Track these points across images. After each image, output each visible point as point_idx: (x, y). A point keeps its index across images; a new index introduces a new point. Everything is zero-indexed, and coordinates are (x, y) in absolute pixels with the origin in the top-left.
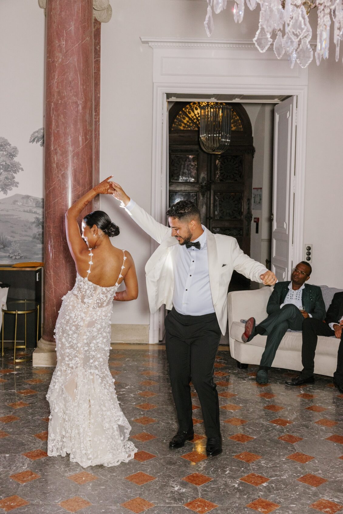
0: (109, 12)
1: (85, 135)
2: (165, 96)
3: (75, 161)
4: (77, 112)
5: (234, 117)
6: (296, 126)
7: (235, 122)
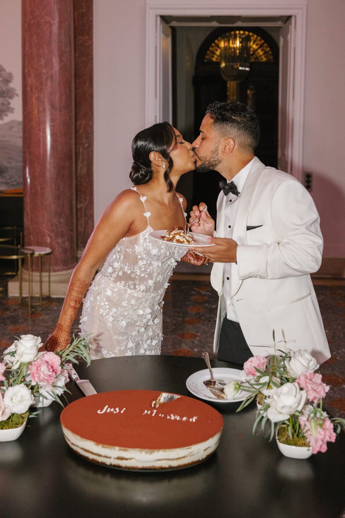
1: (61, 56)
2: (159, 18)
3: (49, 83)
4: (51, 32)
5: (265, 48)
6: (295, 48)
7: (265, 53)
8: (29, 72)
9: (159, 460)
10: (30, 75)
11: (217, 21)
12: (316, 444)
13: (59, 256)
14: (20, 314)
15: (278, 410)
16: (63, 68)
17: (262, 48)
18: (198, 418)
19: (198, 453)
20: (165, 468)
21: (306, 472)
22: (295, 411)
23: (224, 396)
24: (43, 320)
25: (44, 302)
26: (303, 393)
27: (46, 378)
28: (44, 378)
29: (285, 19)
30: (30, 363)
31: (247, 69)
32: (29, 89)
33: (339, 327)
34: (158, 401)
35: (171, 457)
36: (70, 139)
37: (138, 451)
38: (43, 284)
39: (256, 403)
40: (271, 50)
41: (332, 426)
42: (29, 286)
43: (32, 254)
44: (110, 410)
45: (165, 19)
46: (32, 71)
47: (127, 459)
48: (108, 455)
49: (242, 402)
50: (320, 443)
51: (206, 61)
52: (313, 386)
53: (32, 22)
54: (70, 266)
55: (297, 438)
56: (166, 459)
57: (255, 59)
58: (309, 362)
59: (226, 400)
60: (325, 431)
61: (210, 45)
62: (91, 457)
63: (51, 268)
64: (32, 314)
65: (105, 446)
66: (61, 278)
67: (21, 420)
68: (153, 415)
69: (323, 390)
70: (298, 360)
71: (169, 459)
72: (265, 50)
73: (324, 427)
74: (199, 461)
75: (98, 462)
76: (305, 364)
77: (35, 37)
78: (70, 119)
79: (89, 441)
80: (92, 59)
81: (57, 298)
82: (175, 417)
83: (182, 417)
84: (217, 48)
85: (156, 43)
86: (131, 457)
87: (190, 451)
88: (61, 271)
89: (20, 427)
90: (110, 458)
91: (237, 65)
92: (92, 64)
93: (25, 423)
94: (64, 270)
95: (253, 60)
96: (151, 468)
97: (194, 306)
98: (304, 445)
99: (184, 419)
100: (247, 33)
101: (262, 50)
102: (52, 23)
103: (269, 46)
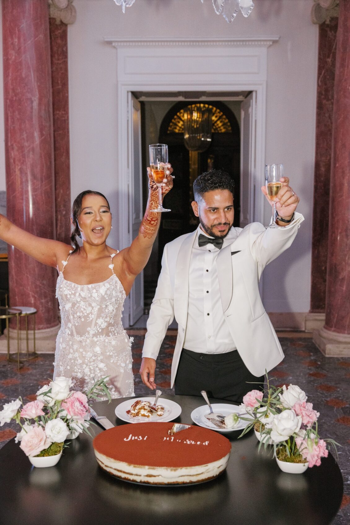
0: (73, 14)
1: (41, 130)
2: (130, 94)
3: (31, 156)
4: (32, 108)
5: (223, 120)
6: (256, 121)
7: (224, 124)
8: (12, 145)
9: (182, 476)
10: (13, 149)
11: (183, 96)
12: (312, 459)
13: (42, 315)
14: (9, 369)
15: (279, 432)
16: (44, 142)
17: (221, 120)
18: (209, 442)
19: (213, 470)
20: (186, 483)
21: (301, 485)
22: (293, 433)
23: (225, 426)
24: (31, 374)
25: (31, 358)
26: (299, 417)
27: (80, 412)
28: (78, 412)
29: (246, 94)
30: (63, 401)
31: (209, 140)
32: (12, 161)
33: (302, 374)
34: (172, 430)
35: (191, 474)
36: (52, 208)
37: (164, 469)
38: (30, 341)
39: (254, 430)
40: (229, 121)
41: (325, 444)
42: (18, 344)
43: (20, 314)
44: (135, 438)
45: (135, 95)
46: (14, 145)
47: (155, 476)
48: (139, 473)
49: (243, 430)
50: (316, 458)
51: (168, 132)
52: (307, 413)
53: (14, 98)
54: (52, 324)
55: (293, 456)
56: (188, 475)
57: (215, 130)
58: (300, 394)
59: (227, 429)
60: (320, 448)
61: (173, 118)
62: (123, 475)
63: (36, 326)
64: (21, 368)
65: (136, 466)
66: (45, 335)
67: (59, 449)
68: (172, 440)
69: (315, 416)
70: (290, 393)
71: (190, 476)
72: (224, 122)
73: (319, 444)
74: (213, 477)
75: (130, 480)
76: (296, 396)
77: (17, 112)
78: (51, 189)
79: (122, 462)
80: (68, 132)
81: (42, 354)
82: (190, 441)
83: (196, 442)
84: (179, 120)
85: (128, 117)
86: (158, 474)
87: (207, 468)
88: (45, 328)
89: (58, 454)
90: (140, 476)
91: (199, 136)
92: (68, 136)
93: (62, 451)
94: (48, 328)
95: (213, 131)
96: (175, 483)
97: (168, 358)
98: (300, 462)
99: (199, 443)
100: (207, 106)
101: (221, 122)
102: (33, 99)
103: (227, 117)
